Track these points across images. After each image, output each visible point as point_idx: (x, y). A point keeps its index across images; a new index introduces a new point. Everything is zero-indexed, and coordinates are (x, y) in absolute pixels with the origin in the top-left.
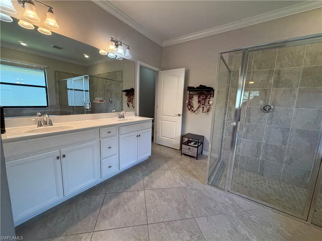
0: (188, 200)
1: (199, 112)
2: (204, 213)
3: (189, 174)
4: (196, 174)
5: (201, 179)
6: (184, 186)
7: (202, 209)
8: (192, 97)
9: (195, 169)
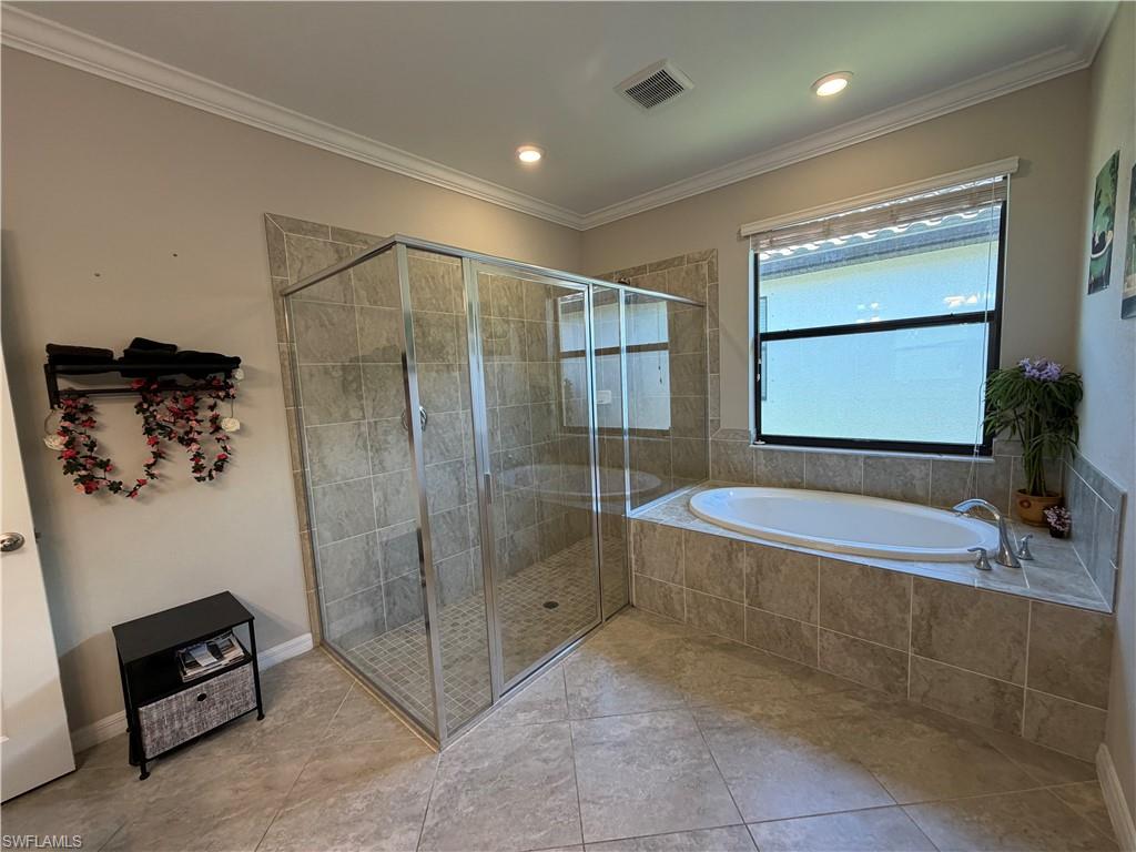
0: (498, 840)
1: (162, 485)
2: (565, 803)
3: (345, 790)
4: (362, 761)
5: (402, 754)
6: (414, 836)
7: (549, 804)
8: (87, 409)
9: (325, 754)
